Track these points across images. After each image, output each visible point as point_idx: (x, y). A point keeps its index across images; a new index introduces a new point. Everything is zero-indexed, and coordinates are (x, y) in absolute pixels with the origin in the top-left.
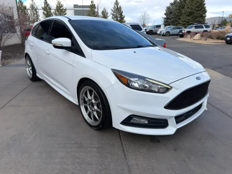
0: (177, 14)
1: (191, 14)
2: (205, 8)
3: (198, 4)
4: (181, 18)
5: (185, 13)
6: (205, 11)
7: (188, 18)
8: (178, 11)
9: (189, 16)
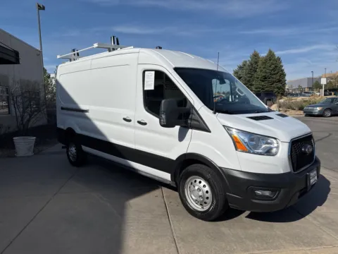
0: (248, 79)
1: (266, 78)
2: (282, 71)
3: (273, 66)
4: (254, 83)
5: (258, 78)
6: (284, 75)
7: (263, 83)
8: (249, 75)
9: (263, 81)
